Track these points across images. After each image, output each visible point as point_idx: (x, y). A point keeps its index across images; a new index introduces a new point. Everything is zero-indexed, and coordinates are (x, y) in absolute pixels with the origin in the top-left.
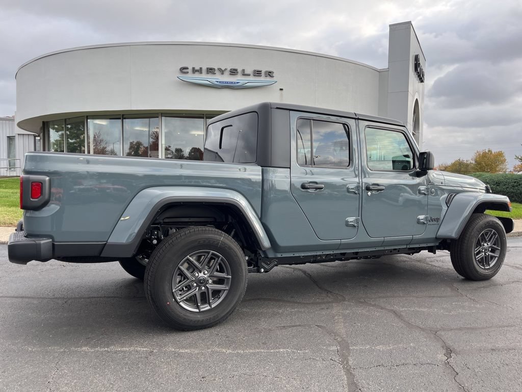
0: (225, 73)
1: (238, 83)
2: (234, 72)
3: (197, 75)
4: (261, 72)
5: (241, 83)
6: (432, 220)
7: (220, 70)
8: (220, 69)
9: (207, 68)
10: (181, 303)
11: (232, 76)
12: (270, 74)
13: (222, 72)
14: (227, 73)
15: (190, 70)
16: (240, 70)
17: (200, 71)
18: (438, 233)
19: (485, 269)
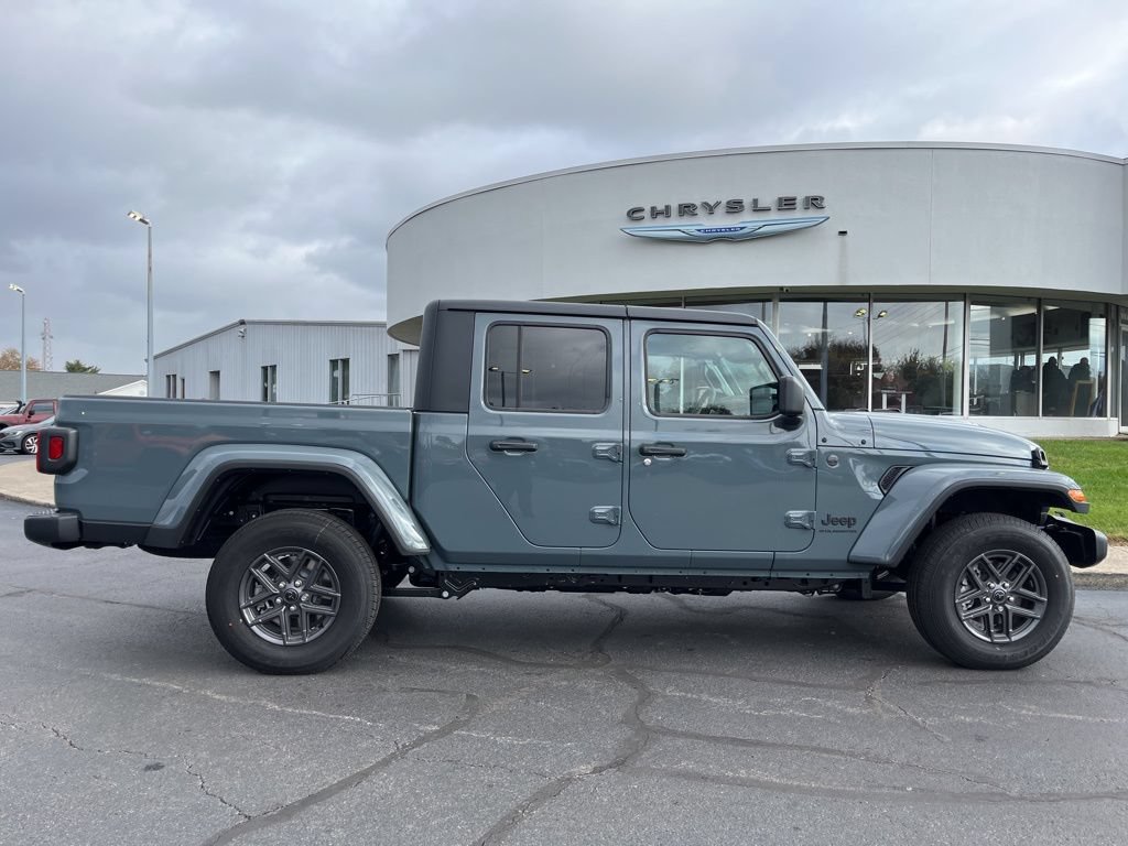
0: (716, 210)
1: (742, 228)
2: (735, 207)
3: (660, 221)
4: (794, 199)
5: (750, 227)
6: (831, 521)
7: (705, 205)
8: (706, 203)
9: (680, 205)
10: (254, 628)
11: (731, 216)
12: (814, 202)
13: (710, 209)
14: (721, 210)
15: (646, 215)
16: (747, 202)
17: (667, 212)
18: (854, 551)
19: (992, 643)
